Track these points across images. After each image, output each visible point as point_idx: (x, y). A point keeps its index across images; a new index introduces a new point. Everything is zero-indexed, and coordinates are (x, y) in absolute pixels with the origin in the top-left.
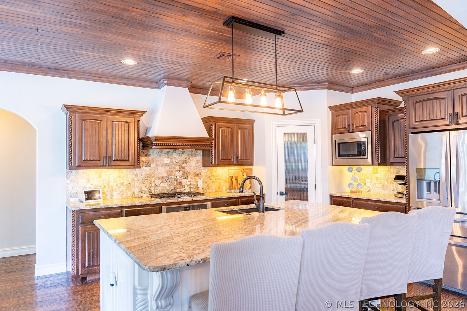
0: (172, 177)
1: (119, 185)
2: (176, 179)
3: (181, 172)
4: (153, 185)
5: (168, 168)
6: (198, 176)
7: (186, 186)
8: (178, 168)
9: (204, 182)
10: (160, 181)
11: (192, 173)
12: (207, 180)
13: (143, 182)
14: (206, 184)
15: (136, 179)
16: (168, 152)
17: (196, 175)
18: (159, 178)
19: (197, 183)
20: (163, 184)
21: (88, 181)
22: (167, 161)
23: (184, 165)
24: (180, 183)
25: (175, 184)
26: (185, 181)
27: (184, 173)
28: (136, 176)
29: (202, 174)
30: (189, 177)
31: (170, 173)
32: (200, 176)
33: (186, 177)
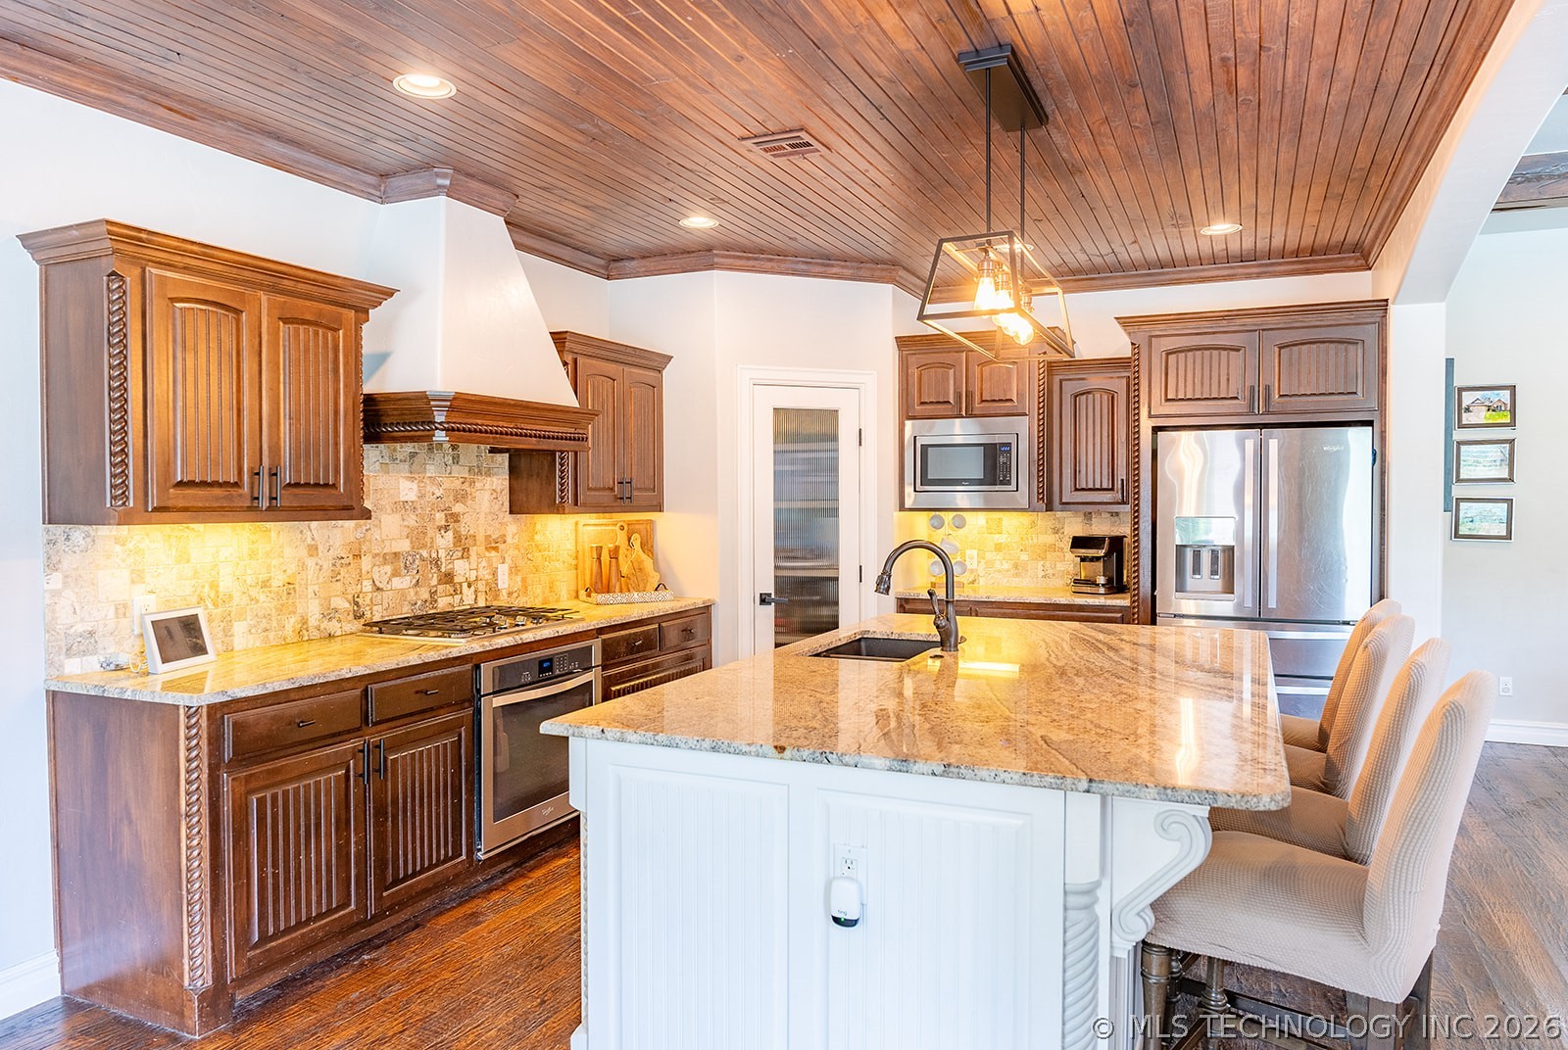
0: (425, 554)
1: (253, 593)
2: (436, 562)
3: (450, 534)
4: (367, 586)
5: (412, 520)
6: (496, 549)
7: (465, 585)
8: (440, 518)
9: (514, 570)
10: (388, 569)
11: (480, 538)
12: (520, 563)
13: (335, 577)
14: (519, 579)
15: (311, 562)
16: (413, 455)
17: (493, 545)
18: (385, 561)
19: (494, 574)
20: (397, 583)
21: (137, 577)
22: (408, 490)
23: (458, 508)
24: (448, 578)
25: (434, 582)
26: (461, 569)
27: (458, 539)
28: (313, 550)
29: (509, 539)
30: (473, 551)
31: (418, 536)
32: (501, 546)
33: (465, 553)
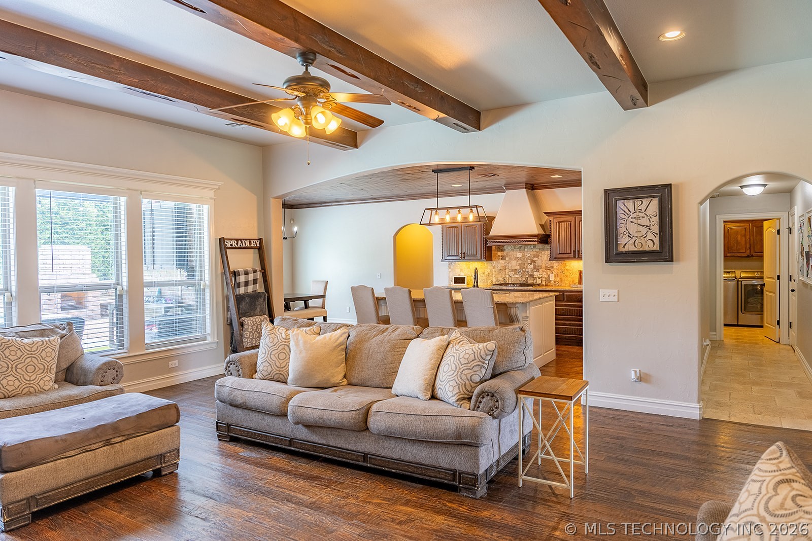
0: (524, 270)
1: (482, 275)
2: (528, 272)
3: (532, 265)
4: (507, 276)
5: (520, 262)
6: (550, 270)
7: (537, 278)
8: (529, 261)
9: (557, 275)
10: (513, 273)
11: (543, 266)
12: (559, 274)
13: (499, 273)
14: (559, 278)
15: (494, 270)
16: (520, 247)
17: (548, 268)
18: (512, 271)
19: (549, 276)
20: (515, 276)
21: (461, 270)
22: (519, 255)
23: (535, 259)
24: (532, 276)
25: (527, 276)
26: (536, 274)
27: (535, 266)
28: (494, 267)
29: (555, 267)
30: (540, 270)
31: (522, 266)
32: (551, 269)
33: (538, 270)
